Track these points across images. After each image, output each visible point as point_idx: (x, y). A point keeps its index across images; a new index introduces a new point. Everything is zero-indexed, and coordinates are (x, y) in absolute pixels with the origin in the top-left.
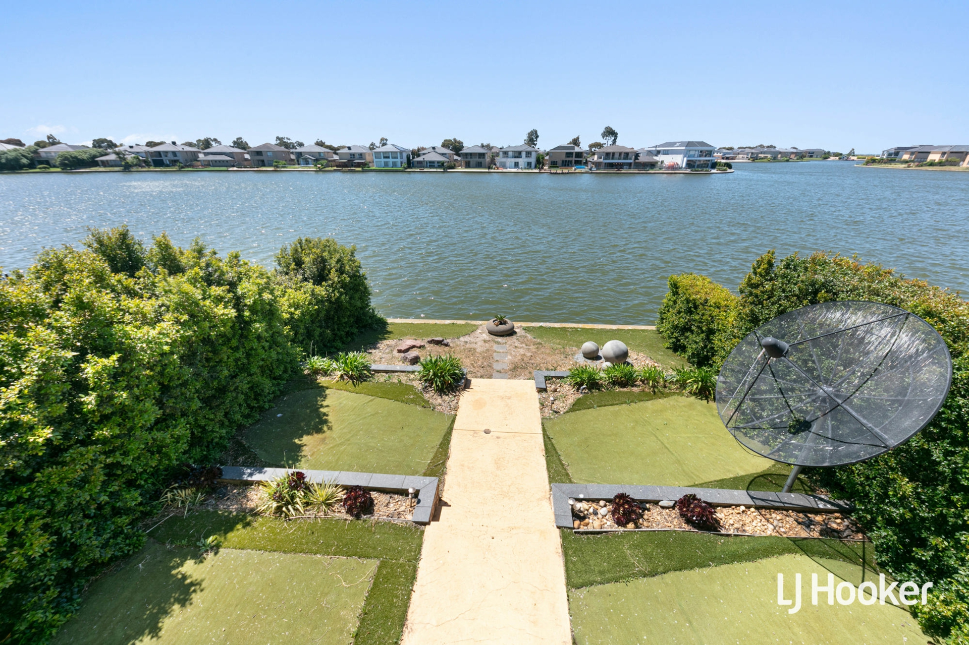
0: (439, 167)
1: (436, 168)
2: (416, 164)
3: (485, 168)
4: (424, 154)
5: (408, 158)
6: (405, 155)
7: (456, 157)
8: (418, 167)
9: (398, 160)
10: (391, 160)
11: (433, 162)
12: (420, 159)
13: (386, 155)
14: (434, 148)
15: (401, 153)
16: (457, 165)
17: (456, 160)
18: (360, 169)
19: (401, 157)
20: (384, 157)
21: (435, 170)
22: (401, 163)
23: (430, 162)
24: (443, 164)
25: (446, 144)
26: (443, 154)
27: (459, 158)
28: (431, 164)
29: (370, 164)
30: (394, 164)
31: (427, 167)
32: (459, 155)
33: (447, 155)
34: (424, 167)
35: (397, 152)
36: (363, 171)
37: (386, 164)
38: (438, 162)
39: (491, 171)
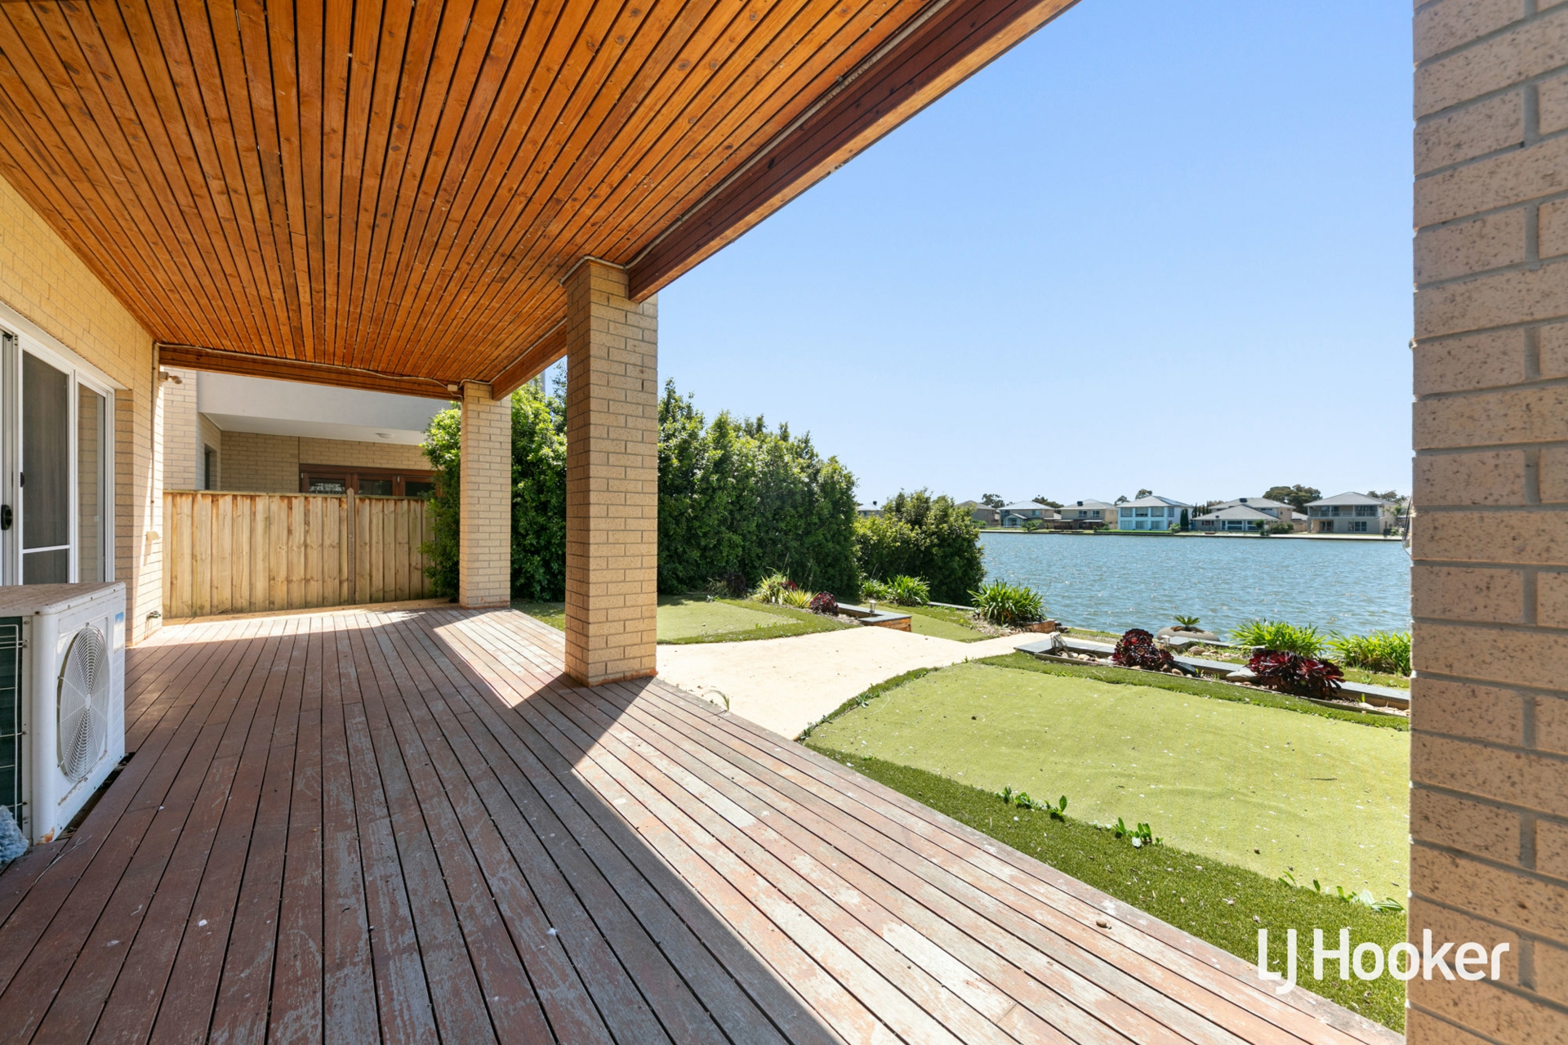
0: (1251, 529)
1: (1245, 531)
2: (1199, 525)
3: (1378, 533)
4: (1219, 510)
5: (1184, 515)
6: (1178, 512)
7: (1296, 515)
8: (1202, 530)
9: (1165, 520)
10: (1149, 519)
11: (1239, 522)
12: (1210, 517)
13: (1141, 512)
14: (1243, 500)
15: (1171, 508)
16: (1295, 527)
17: (1298, 521)
18: (1092, 532)
19: (1171, 514)
20: (1137, 515)
21: (1242, 535)
22: (1170, 523)
23: (1231, 522)
24: (1260, 525)
25: (1274, 494)
26: (1263, 510)
27: (1304, 517)
28: (1235, 526)
29: (1111, 526)
30: (1155, 525)
31: (1223, 529)
32: (1303, 511)
33: (1275, 512)
34: (1216, 530)
35: (1163, 507)
36: (1096, 534)
37: (1139, 525)
38: (1250, 522)
39: (1389, 537)
